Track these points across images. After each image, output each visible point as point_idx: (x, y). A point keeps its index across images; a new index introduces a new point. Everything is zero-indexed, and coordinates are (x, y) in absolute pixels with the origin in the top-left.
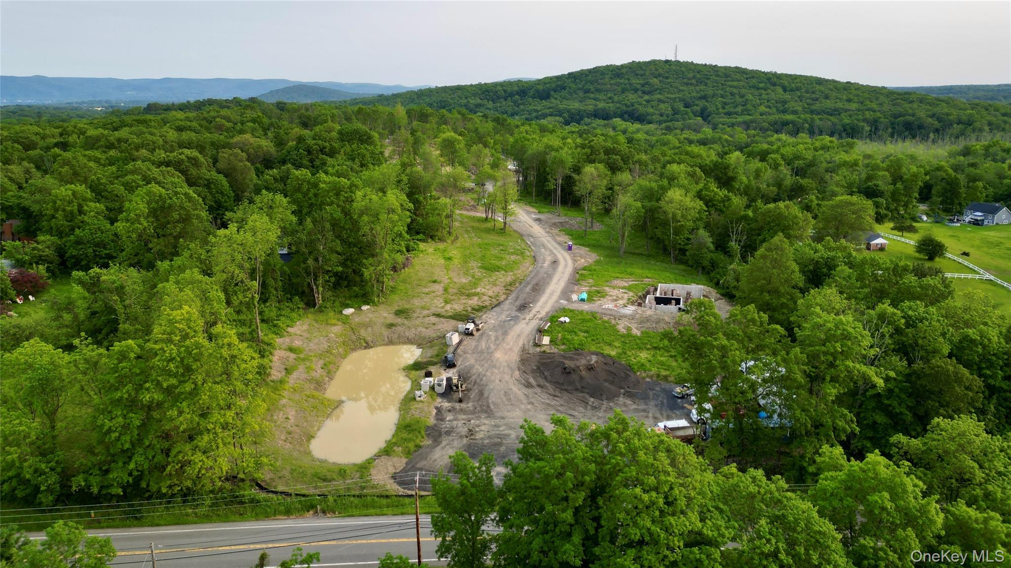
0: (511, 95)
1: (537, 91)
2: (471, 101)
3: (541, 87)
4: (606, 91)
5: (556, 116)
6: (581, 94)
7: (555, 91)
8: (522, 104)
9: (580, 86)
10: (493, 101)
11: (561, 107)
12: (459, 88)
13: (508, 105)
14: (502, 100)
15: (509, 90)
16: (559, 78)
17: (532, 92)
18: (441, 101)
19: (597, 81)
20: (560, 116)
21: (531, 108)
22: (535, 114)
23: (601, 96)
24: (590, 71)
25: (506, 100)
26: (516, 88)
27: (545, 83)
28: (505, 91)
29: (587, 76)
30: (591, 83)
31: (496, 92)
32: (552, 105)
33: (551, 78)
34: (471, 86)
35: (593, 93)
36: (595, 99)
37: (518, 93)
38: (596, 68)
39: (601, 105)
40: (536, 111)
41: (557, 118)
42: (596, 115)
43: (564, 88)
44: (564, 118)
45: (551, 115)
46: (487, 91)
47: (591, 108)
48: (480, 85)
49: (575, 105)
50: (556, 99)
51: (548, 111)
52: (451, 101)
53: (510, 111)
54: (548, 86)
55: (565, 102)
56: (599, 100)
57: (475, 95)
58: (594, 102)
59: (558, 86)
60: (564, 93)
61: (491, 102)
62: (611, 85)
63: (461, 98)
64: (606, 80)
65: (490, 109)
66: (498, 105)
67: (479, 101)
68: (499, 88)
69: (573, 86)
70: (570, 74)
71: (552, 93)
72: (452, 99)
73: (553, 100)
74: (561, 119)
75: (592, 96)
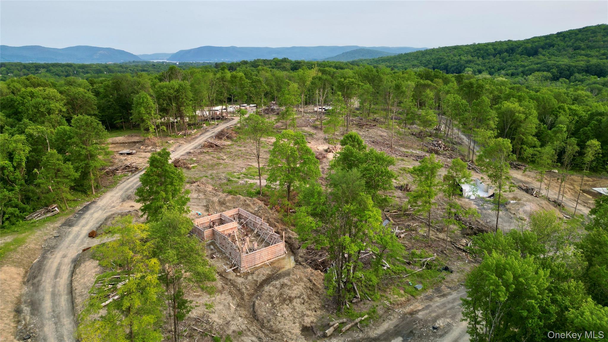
0: (500, 53)
1: (526, 48)
2: (463, 58)
3: (529, 45)
4: (599, 47)
5: (544, 71)
6: (570, 50)
7: (543, 48)
8: (509, 60)
9: (570, 44)
10: (483, 57)
11: (550, 62)
12: (456, 48)
13: (496, 61)
14: (491, 57)
15: (499, 48)
16: (547, 37)
17: (520, 50)
18: (438, 58)
19: (587, 39)
20: (548, 71)
21: (518, 63)
22: (521, 69)
23: (593, 53)
24: (580, 30)
25: (494, 56)
26: (505, 47)
27: (534, 42)
28: (495, 50)
29: (577, 34)
30: (582, 40)
31: (487, 50)
32: (539, 61)
33: (540, 38)
34: (467, 46)
35: (583, 50)
36: (587, 55)
37: (506, 51)
38: (586, 27)
39: (594, 61)
40: (523, 66)
41: (545, 73)
42: (588, 70)
43: (553, 46)
44: (553, 73)
45: (538, 71)
46: (479, 49)
47: (582, 64)
48: (474, 45)
49: (564, 61)
50: (544, 55)
51: (535, 67)
52: (447, 59)
53: (497, 66)
54: (536, 44)
55: (553, 58)
56: (592, 56)
57: (467, 53)
58: (585, 58)
59: (546, 44)
60: (551, 50)
61: (480, 59)
62: (604, 42)
63: (455, 56)
64: (599, 38)
65: (478, 65)
66: (487, 61)
67: (470, 58)
68: (490, 47)
69: (563, 43)
70: (558, 34)
71: (540, 50)
72: (448, 56)
73: (541, 56)
74: (549, 74)
75: (583, 52)
